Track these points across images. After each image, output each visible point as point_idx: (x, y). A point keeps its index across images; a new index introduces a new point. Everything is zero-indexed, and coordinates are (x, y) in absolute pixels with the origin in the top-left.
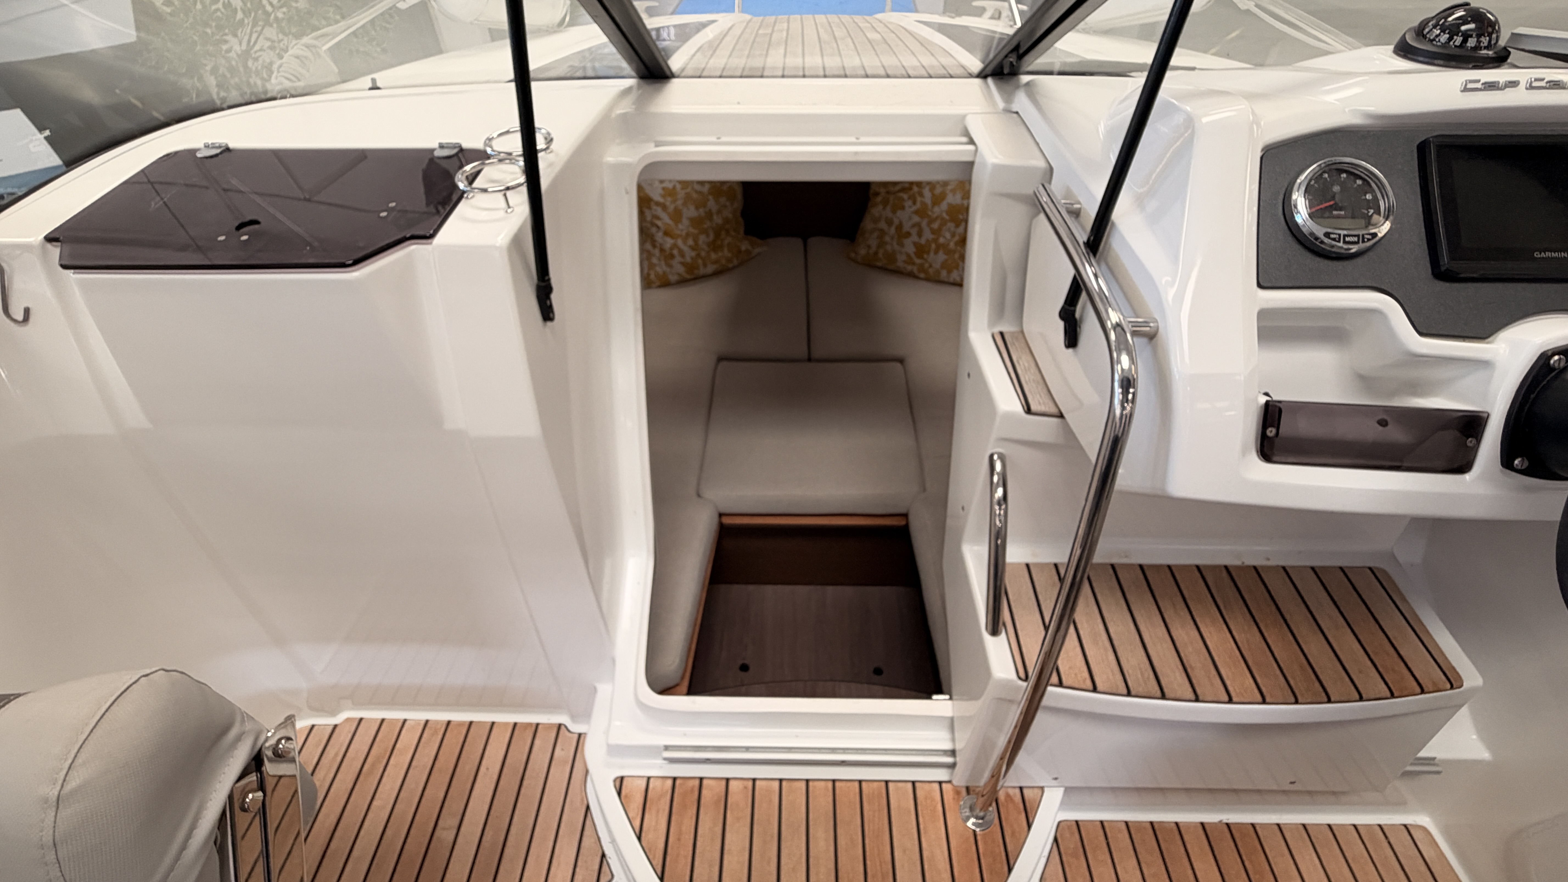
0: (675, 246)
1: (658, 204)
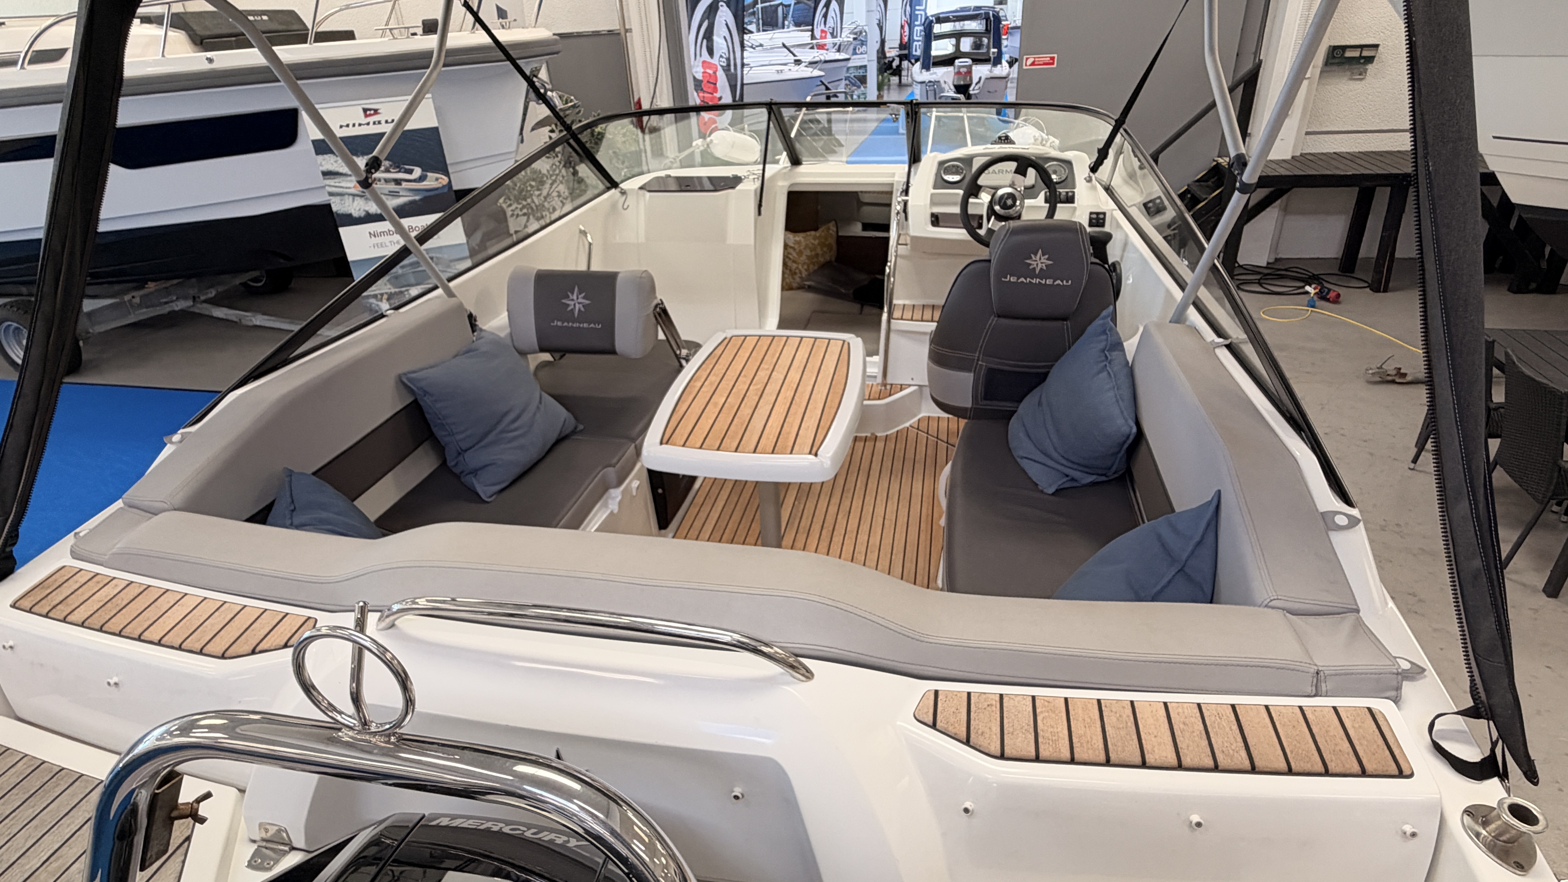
0: (797, 268)
1: (791, 247)
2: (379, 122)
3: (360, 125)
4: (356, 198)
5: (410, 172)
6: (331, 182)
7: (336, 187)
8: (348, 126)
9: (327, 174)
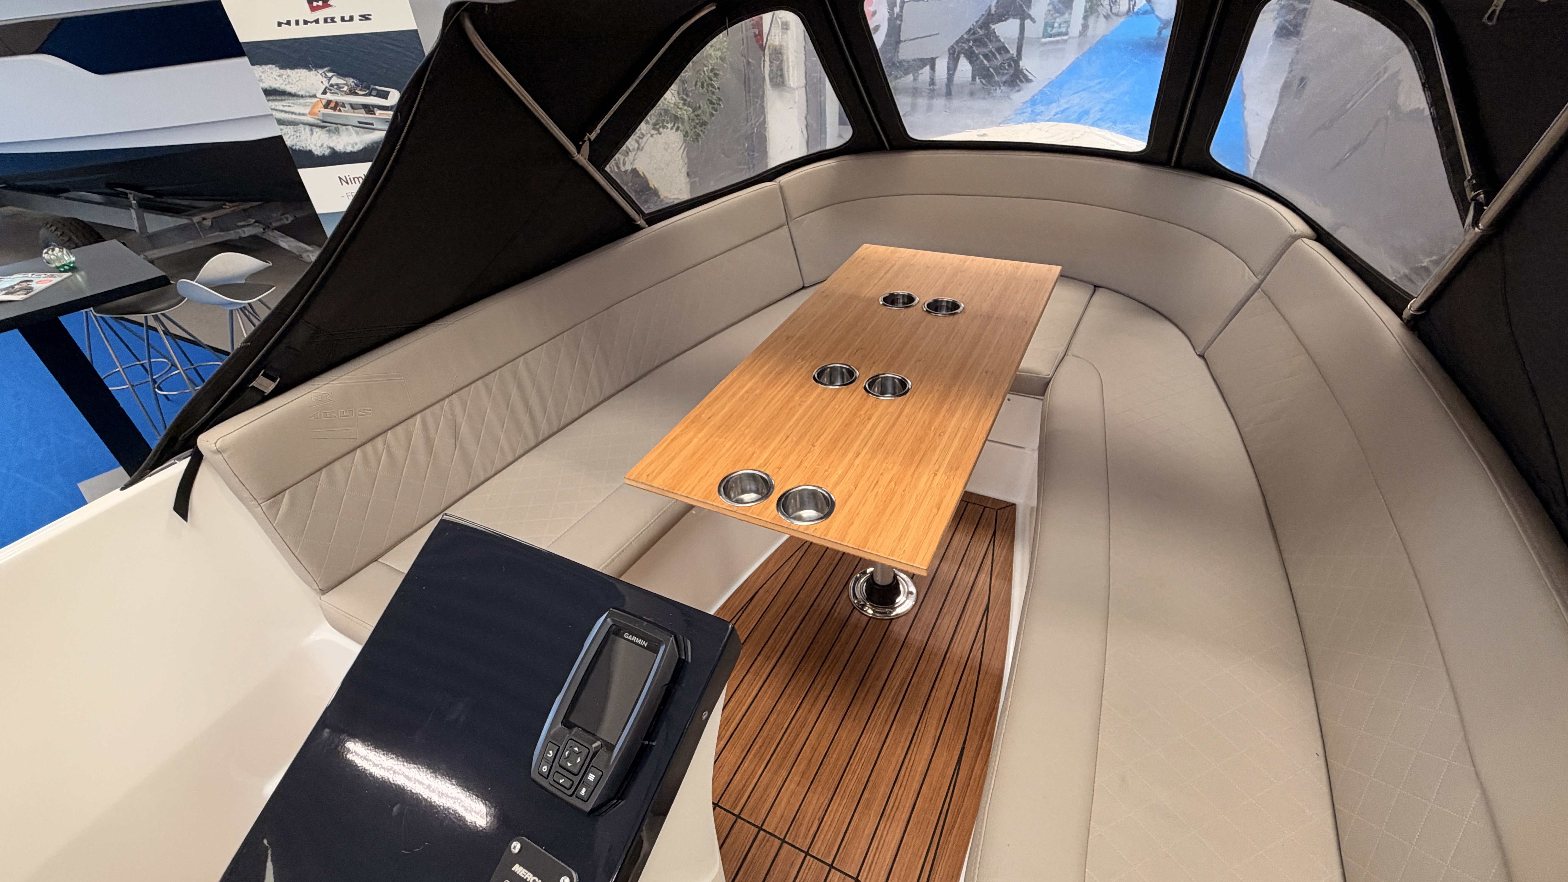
2: (333, 20)
3: (306, 22)
4: (315, 130)
5: (385, 95)
6: (279, 105)
7: (286, 112)
8: (288, 23)
9: (270, 93)
